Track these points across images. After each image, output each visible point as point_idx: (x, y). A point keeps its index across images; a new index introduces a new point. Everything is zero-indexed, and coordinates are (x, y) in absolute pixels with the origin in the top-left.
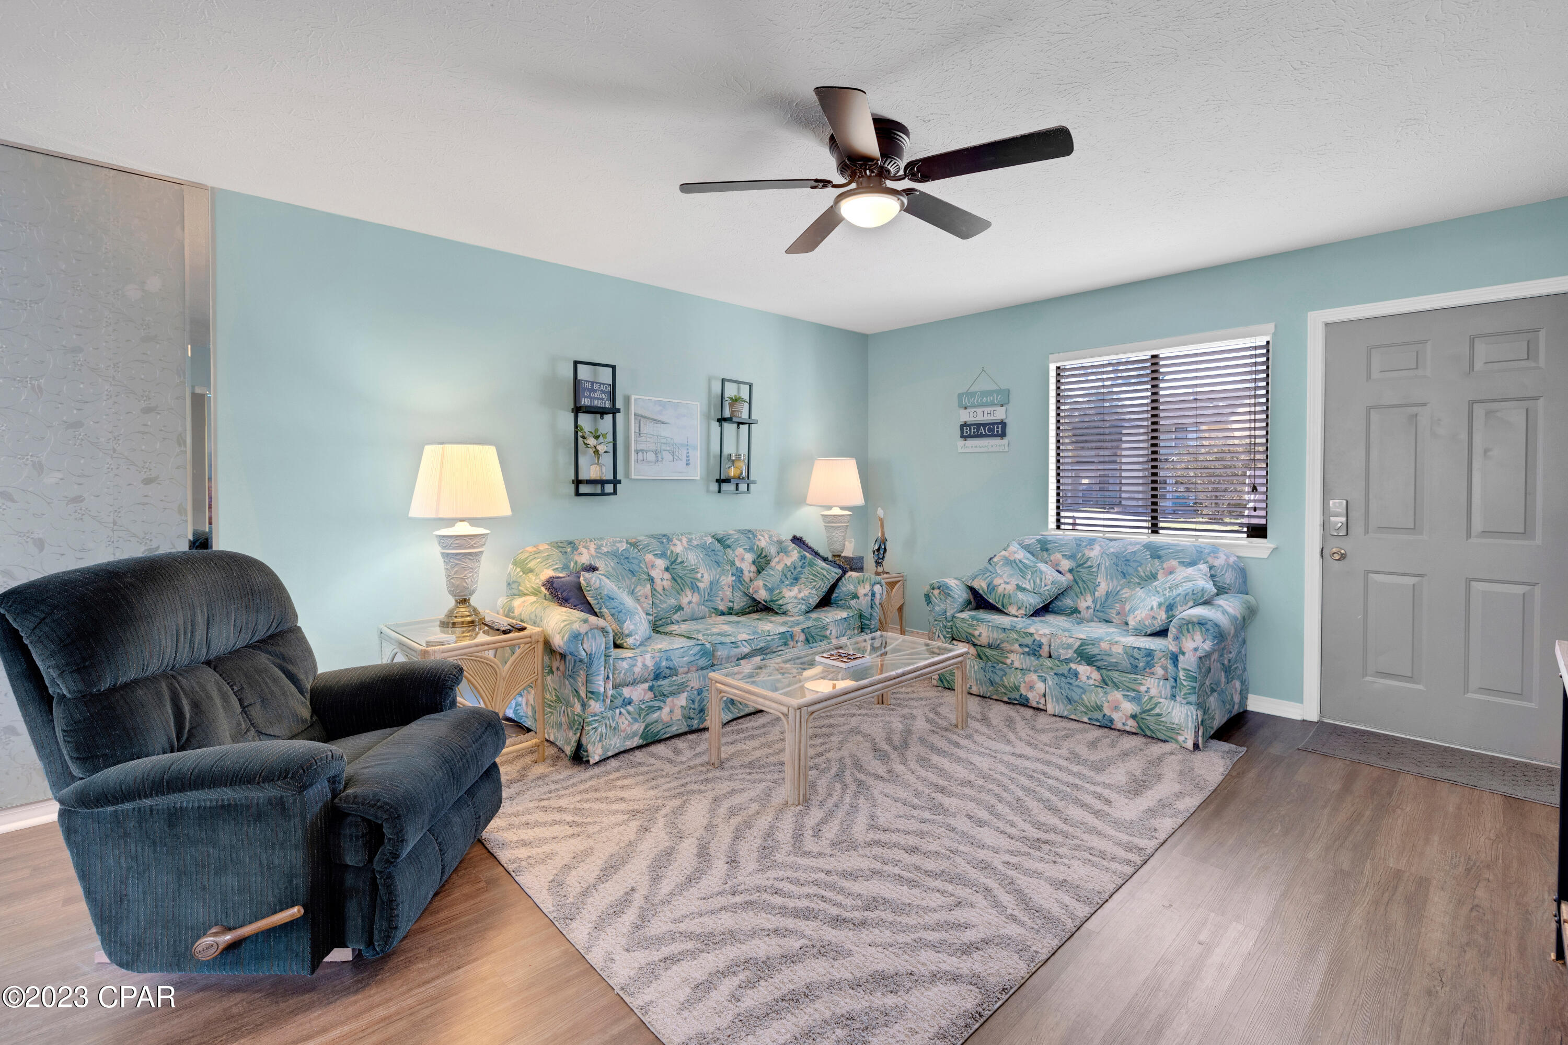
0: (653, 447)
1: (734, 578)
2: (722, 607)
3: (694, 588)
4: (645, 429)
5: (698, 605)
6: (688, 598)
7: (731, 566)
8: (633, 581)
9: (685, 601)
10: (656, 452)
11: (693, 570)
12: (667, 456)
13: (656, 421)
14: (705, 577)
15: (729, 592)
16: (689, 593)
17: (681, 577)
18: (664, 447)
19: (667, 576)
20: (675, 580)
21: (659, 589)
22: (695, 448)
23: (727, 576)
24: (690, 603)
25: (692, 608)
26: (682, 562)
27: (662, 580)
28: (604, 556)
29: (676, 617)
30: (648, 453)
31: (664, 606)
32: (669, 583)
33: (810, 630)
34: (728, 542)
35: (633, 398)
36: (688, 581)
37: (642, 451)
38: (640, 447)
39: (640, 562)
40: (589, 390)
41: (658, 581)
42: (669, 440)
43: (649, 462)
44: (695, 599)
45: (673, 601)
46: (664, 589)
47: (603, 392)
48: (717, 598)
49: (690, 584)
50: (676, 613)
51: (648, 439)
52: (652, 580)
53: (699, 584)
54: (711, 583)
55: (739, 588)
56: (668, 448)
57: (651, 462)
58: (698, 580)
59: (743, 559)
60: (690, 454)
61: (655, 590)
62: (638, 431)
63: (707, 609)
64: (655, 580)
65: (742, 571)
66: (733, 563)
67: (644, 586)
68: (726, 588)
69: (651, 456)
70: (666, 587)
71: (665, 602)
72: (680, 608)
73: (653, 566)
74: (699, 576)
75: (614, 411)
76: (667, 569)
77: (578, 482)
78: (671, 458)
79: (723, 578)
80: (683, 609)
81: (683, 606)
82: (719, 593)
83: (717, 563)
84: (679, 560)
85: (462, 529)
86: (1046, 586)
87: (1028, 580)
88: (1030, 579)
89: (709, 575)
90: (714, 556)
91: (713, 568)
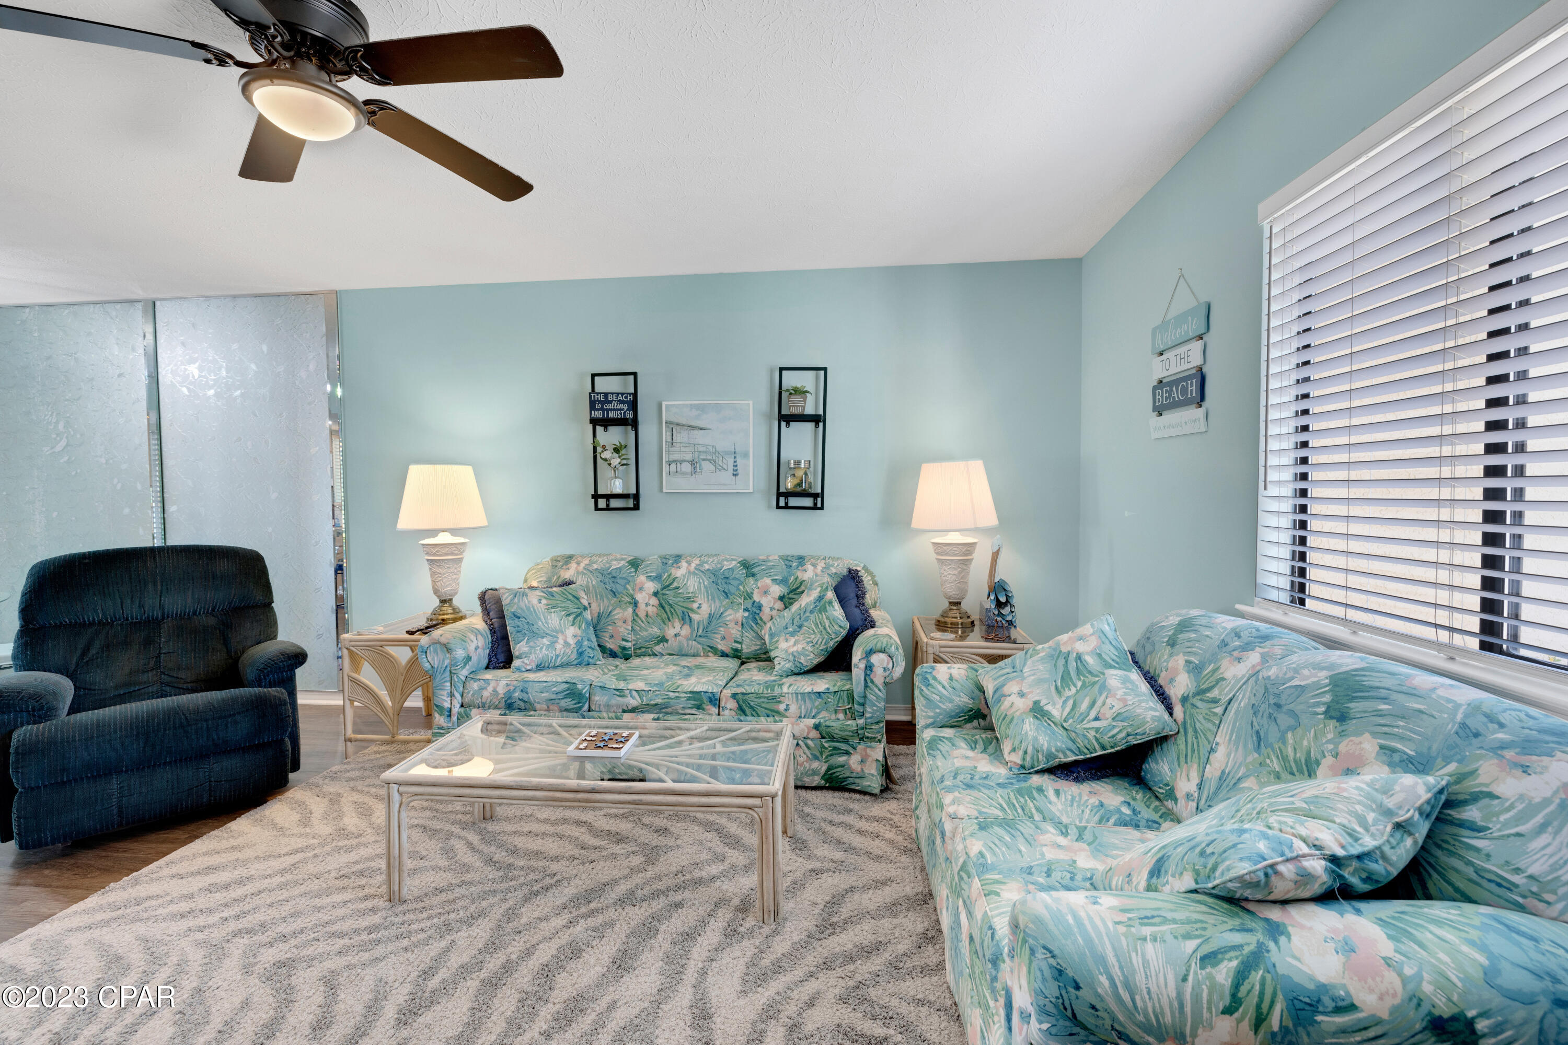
0: (689, 457)
1: (746, 614)
2: (722, 646)
3: (686, 618)
4: (678, 438)
5: (688, 640)
6: (674, 629)
7: (745, 599)
8: (612, 602)
9: (670, 632)
10: (693, 463)
11: (689, 598)
12: (707, 466)
13: (692, 427)
14: (704, 609)
15: (735, 631)
16: (677, 624)
17: (670, 605)
18: (703, 457)
19: (654, 601)
20: (663, 608)
21: (642, 614)
22: (746, 455)
23: (737, 611)
24: (676, 635)
25: (680, 642)
26: (677, 588)
27: (647, 605)
28: (589, 573)
29: (658, 648)
30: (684, 464)
31: (644, 634)
32: (655, 609)
33: (746, 697)
34: (755, 570)
35: (664, 404)
36: (679, 611)
37: (676, 462)
38: (673, 458)
39: (628, 583)
40: (602, 403)
41: (642, 606)
42: (710, 448)
43: (685, 473)
44: (686, 631)
45: (655, 631)
46: (647, 616)
47: (621, 402)
48: (717, 636)
49: (680, 614)
50: (658, 643)
51: (683, 449)
52: (636, 604)
53: (693, 616)
54: (710, 617)
55: (752, 628)
56: (709, 457)
57: (686, 473)
58: (692, 610)
59: (766, 592)
60: (738, 463)
61: (637, 615)
62: (670, 440)
63: (699, 646)
64: (639, 605)
65: (760, 607)
66: (749, 596)
67: (625, 609)
68: (731, 625)
69: (687, 467)
70: (650, 613)
71: (647, 630)
72: (663, 640)
73: (641, 589)
74: (695, 606)
75: (634, 423)
76: (656, 594)
77: (596, 497)
78: (713, 468)
79: (730, 612)
80: (667, 641)
81: (668, 638)
82: (722, 629)
83: (726, 594)
84: (675, 585)
85: (444, 538)
86: (1097, 719)
87: (1063, 699)
88: (1068, 698)
89: (710, 606)
90: (724, 585)
91: (719, 599)
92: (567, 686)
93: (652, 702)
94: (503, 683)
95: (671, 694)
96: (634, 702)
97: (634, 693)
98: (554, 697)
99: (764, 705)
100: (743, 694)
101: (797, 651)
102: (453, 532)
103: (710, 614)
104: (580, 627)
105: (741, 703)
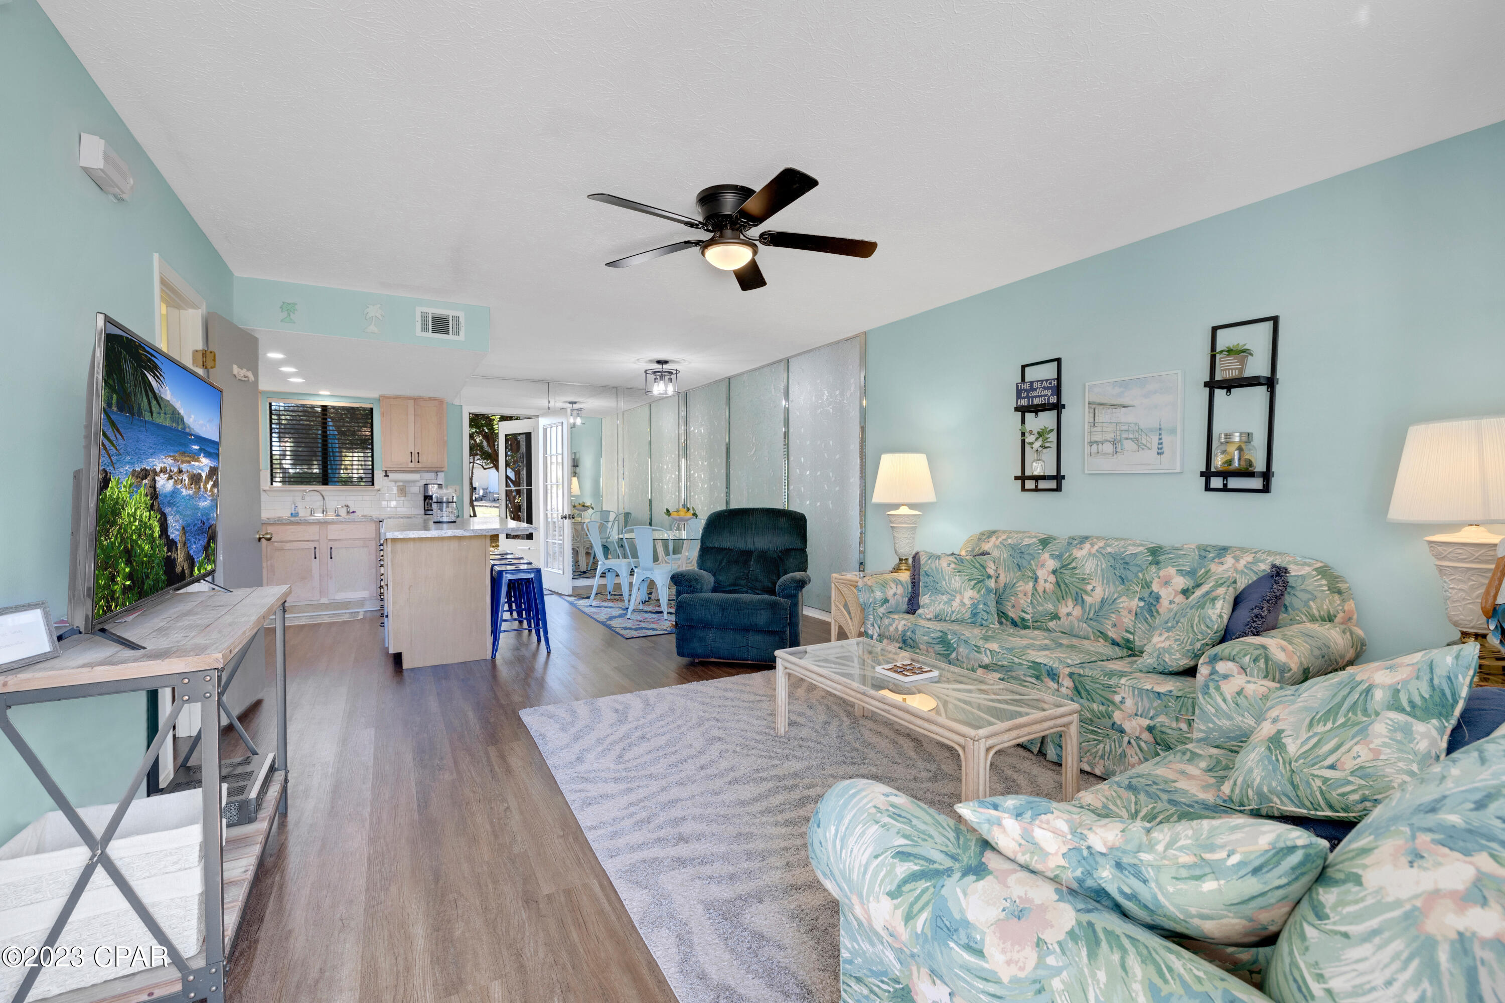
0: (1111, 436)
1: (1142, 604)
2: (1112, 634)
3: (1079, 600)
4: (1100, 418)
5: (1079, 621)
6: (1067, 608)
7: (1143, 587)
8: (1017, 575)
9: (1063, 611)
10: (1114, 443)
11: (1084, 579)
12: (1129, 445)
13: (1114, 406)
14: (1097, 592)
15: (1127, 620)
16: (1070, 603)
17: (1066, 584)
18: (1125, 435)
19: (1052, 578)
20: (1059, 586)
21: (1040, 589)
22: (1173, 431)
23: (1132, 599)
24: (1068, 614)
25: (1071, 622)
26: (1075, 568)
27: (1046, 581)
28: (1005, 548)
29: (1052, 624)
30: (1105, 445)
31: (1040, 608)
32: (1051, 586)
34: (1161, 558)
35: (1087, 385)
36: (1073, 590)
37: (1097, 442)
38: (1094, 438)
39: (1033, 559)
40: (1027, 391)
41: (1041, 581)
42: (1133, 426)
43: (1106, 454)
44: (1077, 612)
45: (1050, 607)
46: (1044, 591)
47: (1045, 388)
48: (1107, 622)
49: (1074, 593)
50: (1051, 620)
51: (1105, 429)
52: (1036, 579)
53: (1085, 597)
54: (1103, 601)
55: (1146, 620)
56: (1131, 436)
57: (1108, 454)
58: (1085, 592)
59: (1167, 583)
60: (1163, 440)
61: (1036, 590)
62: (1092, 420)
63: (1089, 629)
64: (1039, 580)
65: (1158, 598)
66: (1148, 585)
67: (1027, 583)
68: (1124, 613)
69: (1108, 448)
70: (1047, 590)
71: (1043, 606)
72: (1056, 617)
73: (1043, 565)
74: (1089, 588)
75: (1058, 407)
76: (1054, 572)
77: (1021, 478)
78: (1136, 447)
79: (1123, 599)
80: (1059, 619)
81: (1060, 615)
82: (1113, 615)
83: (1122, 579)
84: (1074, 565)
85: (904, 510)
86: (1332, 767)
87: (1311, 734)
88: (1316, 734)
89: (1104, 591)
90: (1122, 571)
91: (1114, 584)
92: (941, 634)
93: (1000, 663)
94: (903, 622)
95: (1016, 660)
96: (986, 660)
97: (988, 652)
98: (931, 641)
99: (1100, 692)
100: (1080, 675)
101: (1163, 648)
102: (911, 506)
103: (1103, 598)
104: (979, 592)
105: (1077, 684)
